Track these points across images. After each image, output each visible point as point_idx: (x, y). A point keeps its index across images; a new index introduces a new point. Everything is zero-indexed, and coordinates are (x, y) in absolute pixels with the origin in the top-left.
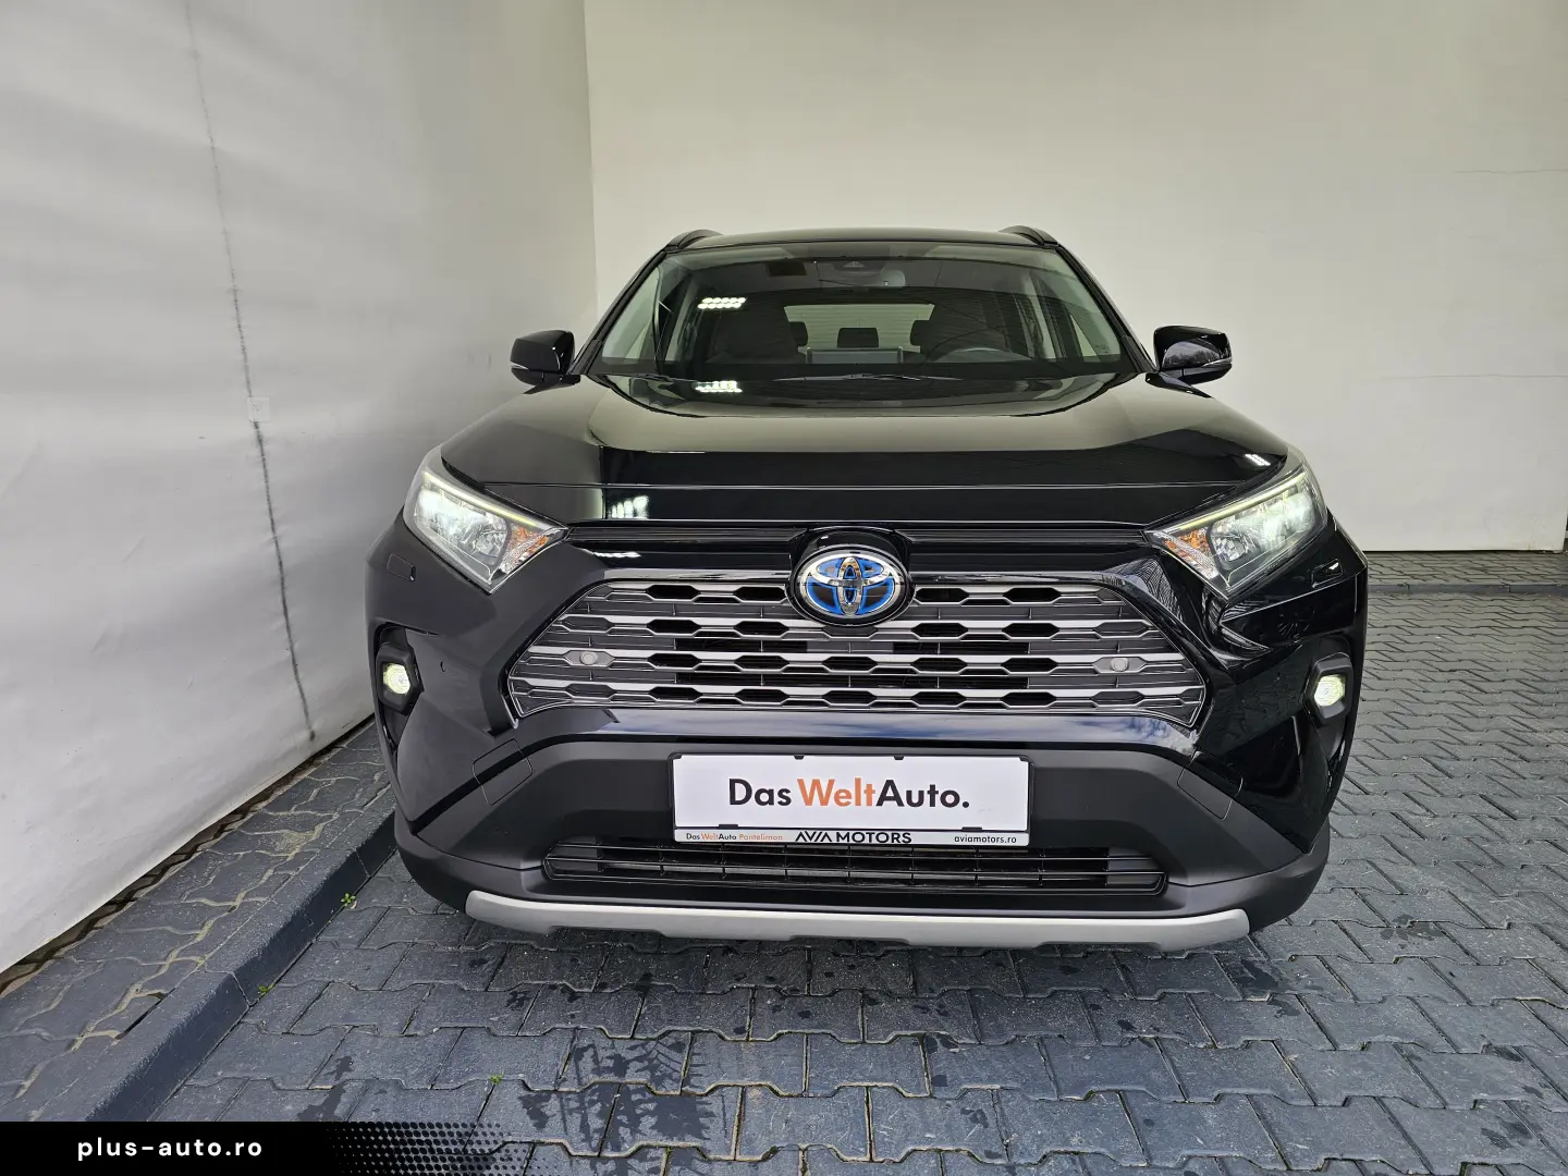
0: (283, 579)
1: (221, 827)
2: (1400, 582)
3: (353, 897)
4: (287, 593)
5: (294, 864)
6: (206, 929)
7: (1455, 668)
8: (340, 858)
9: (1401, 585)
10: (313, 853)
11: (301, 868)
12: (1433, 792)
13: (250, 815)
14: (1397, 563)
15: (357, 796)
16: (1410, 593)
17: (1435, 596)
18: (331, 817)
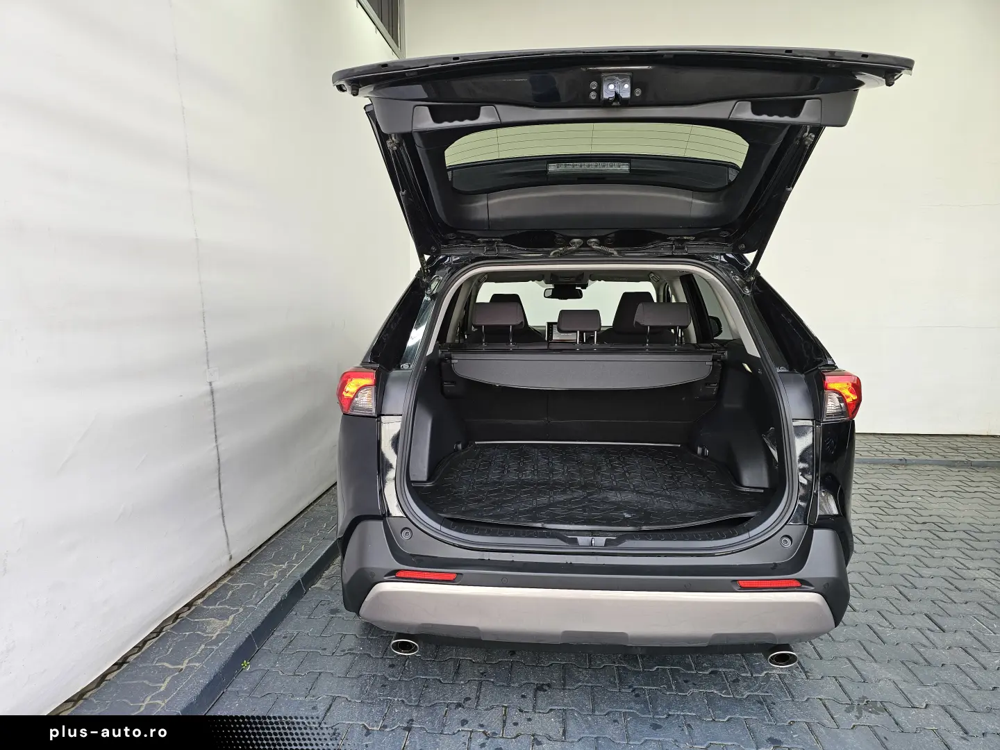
0: (219, 468)
1: (177, 615)
2: (901, 457)
3: (248, 663)
4: (222, 475)
5: (216, 642)
6: (166, 682)
7: (927, 521)
8: (242, 638)
9: (901, 460)
10: (227, 634)
11: (220, 644)
12: (896, 611)
13: (193, 608)
14: (900, 443)
15: (254, 596)
16: (906, 465)
17: (922, 468)
18: (238, 610)
